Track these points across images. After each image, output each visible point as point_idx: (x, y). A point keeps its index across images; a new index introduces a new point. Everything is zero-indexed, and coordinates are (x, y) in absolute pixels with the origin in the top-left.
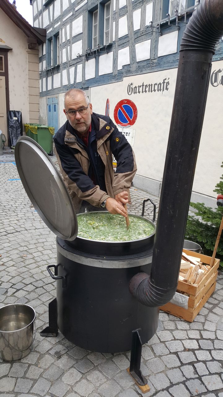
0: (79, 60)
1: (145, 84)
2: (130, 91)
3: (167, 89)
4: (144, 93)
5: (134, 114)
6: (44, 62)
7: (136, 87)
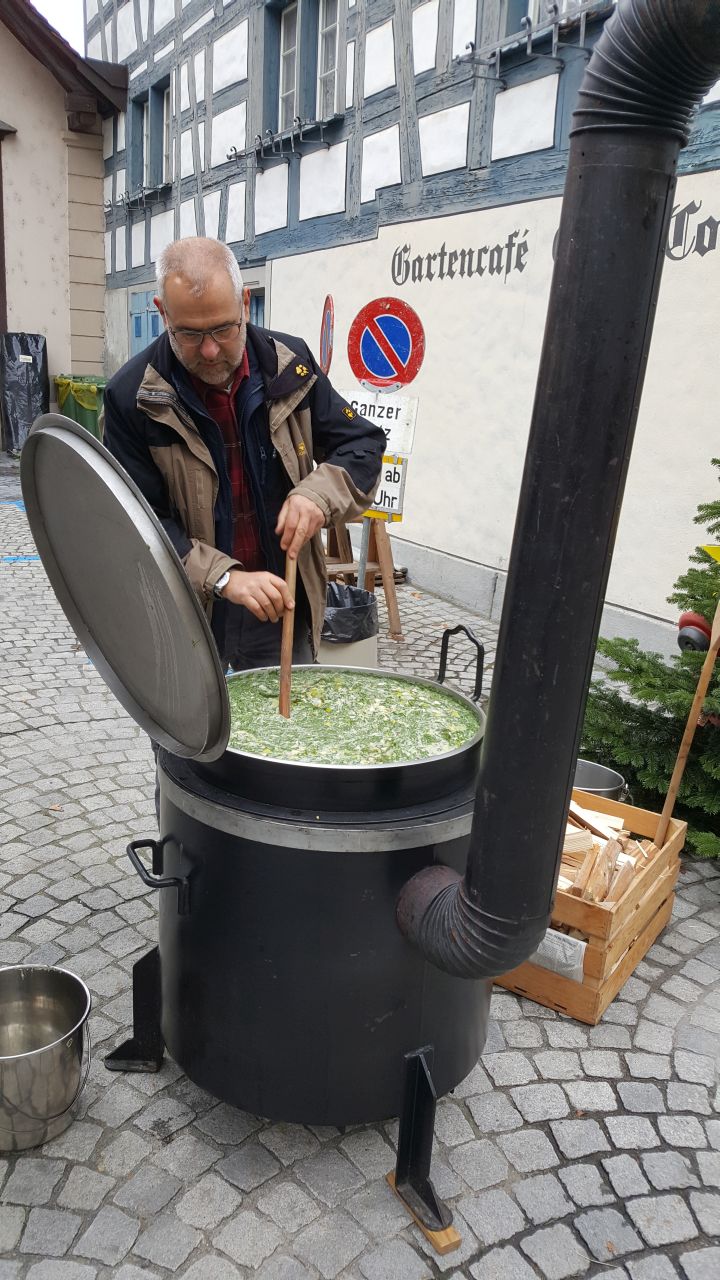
0: (235, 170)
1: (448, 250)
2: (399, 274)
3: (520, 266)
4: (447, 278)
5: (414, 346)
6: (122, 175)
7: (419, 259)
